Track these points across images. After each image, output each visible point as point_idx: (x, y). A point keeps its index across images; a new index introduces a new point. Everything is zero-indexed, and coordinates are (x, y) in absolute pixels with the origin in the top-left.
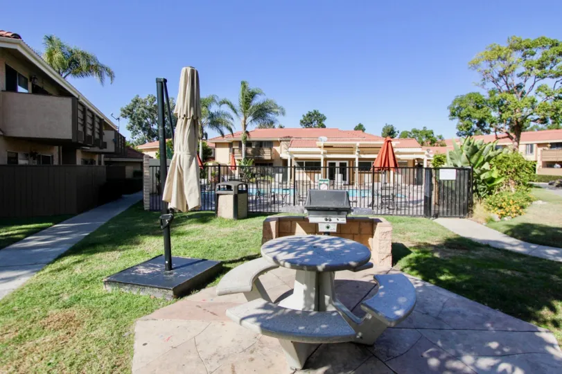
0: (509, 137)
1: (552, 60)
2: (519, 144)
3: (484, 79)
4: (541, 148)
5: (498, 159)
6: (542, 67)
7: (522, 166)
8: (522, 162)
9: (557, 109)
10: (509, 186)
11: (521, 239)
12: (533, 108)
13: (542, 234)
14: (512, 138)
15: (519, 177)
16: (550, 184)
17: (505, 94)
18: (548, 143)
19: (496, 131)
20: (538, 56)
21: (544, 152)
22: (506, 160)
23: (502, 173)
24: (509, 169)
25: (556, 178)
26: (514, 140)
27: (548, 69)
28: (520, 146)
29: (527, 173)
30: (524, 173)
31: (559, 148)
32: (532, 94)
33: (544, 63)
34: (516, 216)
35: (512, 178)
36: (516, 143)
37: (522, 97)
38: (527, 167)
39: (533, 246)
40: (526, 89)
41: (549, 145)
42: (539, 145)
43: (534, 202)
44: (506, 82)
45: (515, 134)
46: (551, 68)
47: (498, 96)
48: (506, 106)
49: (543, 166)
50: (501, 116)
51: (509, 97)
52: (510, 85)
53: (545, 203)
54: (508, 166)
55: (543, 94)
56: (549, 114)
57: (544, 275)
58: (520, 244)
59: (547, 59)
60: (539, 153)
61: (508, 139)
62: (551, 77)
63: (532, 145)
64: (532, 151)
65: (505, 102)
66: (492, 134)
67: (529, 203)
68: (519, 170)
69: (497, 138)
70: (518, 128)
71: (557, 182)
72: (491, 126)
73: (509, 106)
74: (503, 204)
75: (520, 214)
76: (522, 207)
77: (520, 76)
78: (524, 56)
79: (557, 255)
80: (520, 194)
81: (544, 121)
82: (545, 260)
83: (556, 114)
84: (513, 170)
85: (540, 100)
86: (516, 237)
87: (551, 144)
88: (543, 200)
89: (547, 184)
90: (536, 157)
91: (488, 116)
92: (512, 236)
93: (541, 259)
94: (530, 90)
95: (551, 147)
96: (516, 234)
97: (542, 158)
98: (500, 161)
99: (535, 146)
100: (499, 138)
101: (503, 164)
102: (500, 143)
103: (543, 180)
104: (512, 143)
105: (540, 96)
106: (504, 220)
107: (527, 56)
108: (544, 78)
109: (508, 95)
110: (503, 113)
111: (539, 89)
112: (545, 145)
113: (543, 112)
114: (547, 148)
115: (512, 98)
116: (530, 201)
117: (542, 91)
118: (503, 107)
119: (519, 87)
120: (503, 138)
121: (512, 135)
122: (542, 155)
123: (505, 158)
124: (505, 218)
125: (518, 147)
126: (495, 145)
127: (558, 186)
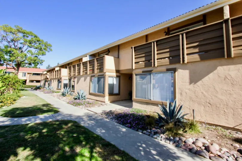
0: (14, 68)
1: (35, 42)
2: (18, 72)
3: (3, 39)
4: (29, 75)
5: (4, 78)
6: (30, 43)
7: (17, 81)
8: (17, 79)
9: (35, 60)
10: (9, 91)
11: (10, 117)
12: (26, 58)
13: (21, 112)
14: (15, 69)
15: (15, 86)
16: (32, 89)
17: (13, 49)
18: (32, 73)
19: (6, 65)
20: (29, 38)
21: (30, 76)
22: (9, 78)
23: (6, 84)
24: (10, 83)
25: (34, 86)
26: (16, 70)
27: (33, 44)
28: (19, 73)
29: (19, 84)
30: (18, 85)
31: (36, 75)
32: (26, 52)
33: (32, 42)
34: (10, 105)
35: (11, 87)
36: (17, 72)
37: (21, 52)
38: (19, 82)
39: (16, 119)
40: (24, 50)
41: (32, 74)
42: (28, 73)
43: (22, 97)
44: (14, 44)
45: (17, 68)
46: (34, 45)
47: (9, 49)
48: (13, 54)
49: (29, 82)
50: (10, 58)
51: (15, 51)
52: (16, 46)
53: (27, 97)
54: (9, 81)
55: (30, 53)
56: (32, 62)
57: (17, 134)
58: (9, 120)
59: (33, 41)
60: (28, 77)
61: (13, 69)
62: (34, 48)
63: (25, 73)
64: (25, 76)
65: (13, 53)
66: (5, 66)
67: (19, 98)
68: (15, 83)
69: (7, 68)
70: (19, 65)
71: (34, 88)
72: (4, 62)
73: (14, 55)
74: (3, 100)
75: (13, 104)
76: (15, 100)
77: (21, 43)
78: (24, 36)
79: (27, 120)
80: (15, 94)
81: (30, 64)
82: (19, 125)
83: (35, 62)
84: (12, 83)
85: (29, 55)
86: (7, 117)
87: (33, 73)
88: (26, 96)
89: (30, 89)
90: (27, 78)
91: (2, 57)
92: (5, 116)
93: (17, 125)
94: (25, 51)
95: (33, 75)
96: (7, 115)
97: (29, 78)
98: (5, 79)
99: (26, 74)
100: (8, 68)
101: (7, 80)
102: (8, 71)
103: (29, 87)
104: (15, 71)
105: (29, 54)
106: (3, 108)
107: (25, 37)
108: (31, 47)
109: (14, 50)
110: (11, 57)
111: (28, 51)
112: (31, 73)
113: (29, 60)
114: (31, 75)
115: (16, 52)
116: (20, 97)
117: (30, 52)
118: (11, 54)
119: (20, 48)
120: (10, 68)
121: (16, 68)
122: (29, 77)
123: (8, 77)
124: (4, 107)
125: (18, 73)
126: (5, 71)
127: (34, 89)
